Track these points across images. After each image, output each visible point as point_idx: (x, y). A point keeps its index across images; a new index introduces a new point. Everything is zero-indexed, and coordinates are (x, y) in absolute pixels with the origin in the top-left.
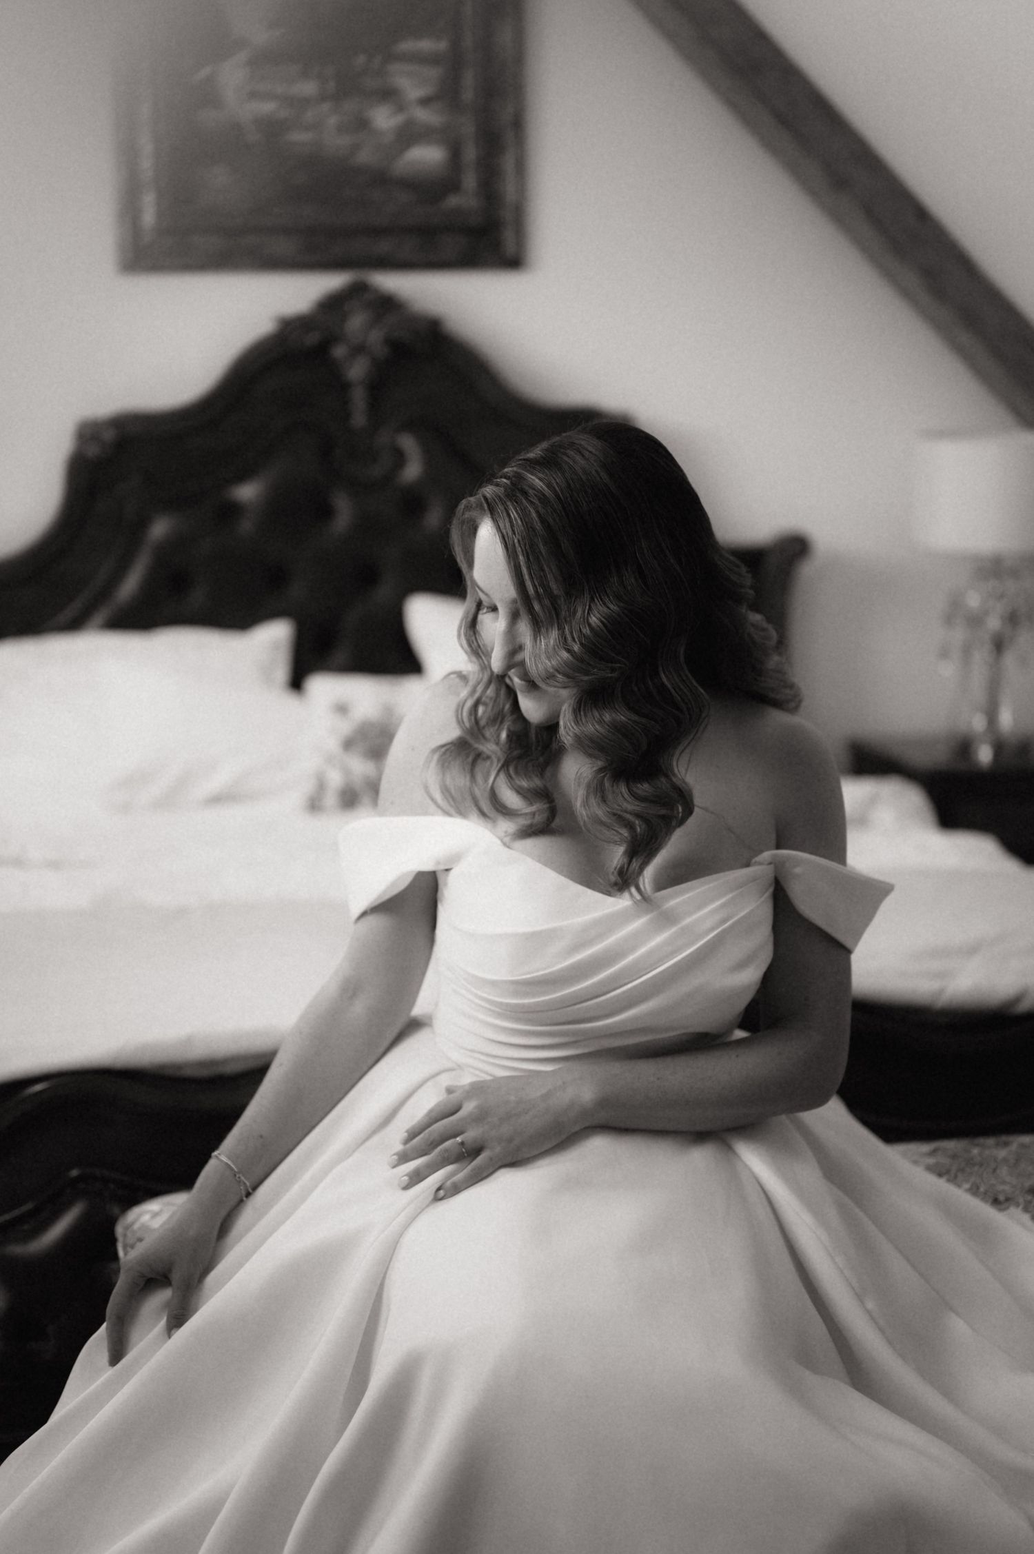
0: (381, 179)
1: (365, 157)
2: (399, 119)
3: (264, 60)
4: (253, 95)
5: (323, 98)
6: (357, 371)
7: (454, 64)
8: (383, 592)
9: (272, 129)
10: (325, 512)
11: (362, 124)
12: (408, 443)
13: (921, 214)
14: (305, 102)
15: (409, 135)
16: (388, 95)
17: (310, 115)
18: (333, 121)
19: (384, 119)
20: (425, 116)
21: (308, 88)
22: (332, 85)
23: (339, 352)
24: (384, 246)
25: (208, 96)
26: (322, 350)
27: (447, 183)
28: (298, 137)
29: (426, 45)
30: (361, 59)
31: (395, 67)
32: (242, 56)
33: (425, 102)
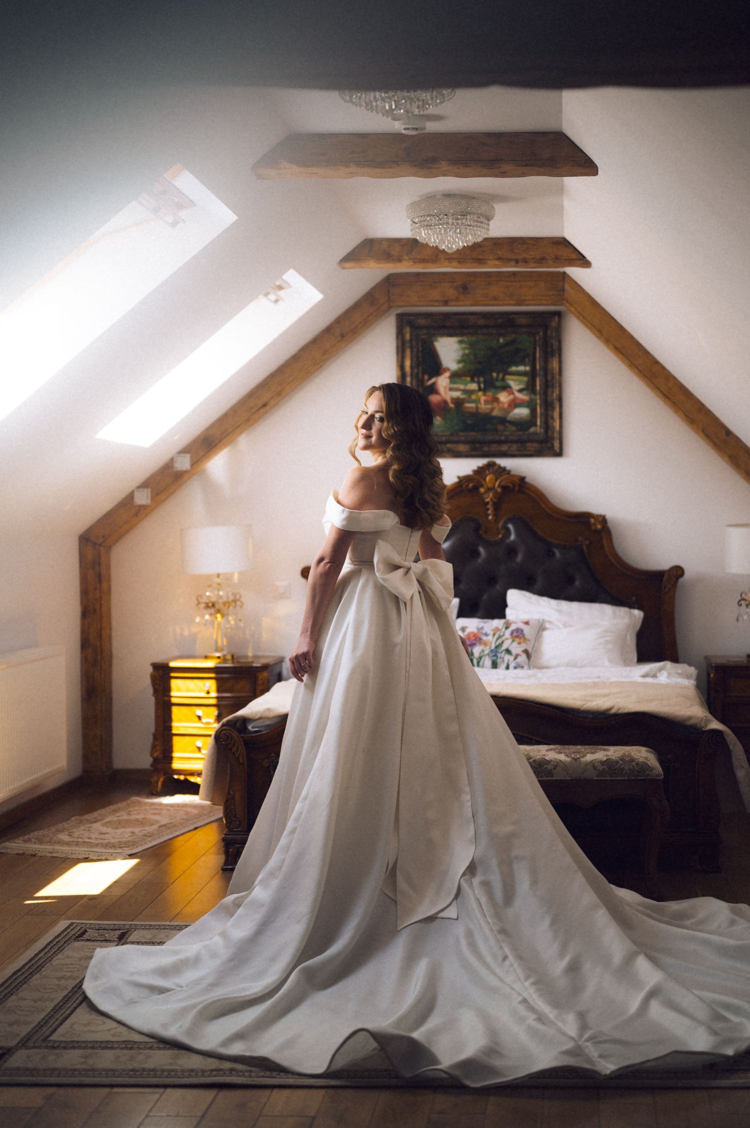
0: (503, 420)
1: (496, 413)
2: (511, 397)
3: (455, 376)
4: (451, 389)
5: (480, 389)
6: (489, 498)
7: (532, 375)
8: (498, 587)
9: (458, 402)
10: (476, 554)
11: (496, 400)
12: (510, 526)
13: (728, 432)
14: (472, 392)
15: (515, 404)
16: (506, 388)
17: (473, 397)
18: (483, 399)
19: (504, 397)
20: (521, 396)
21: (473, 386)
22: (482, 386)
23: (482, 490)
24: (504, 448)
25: (433, 389)
26: (476, 488)
27: (530, 422)
28: (469, 405)
29: (521, 368)
30: (494, 375)
31: (507, 377)
32: (447, 374)
33: (520, 391)
